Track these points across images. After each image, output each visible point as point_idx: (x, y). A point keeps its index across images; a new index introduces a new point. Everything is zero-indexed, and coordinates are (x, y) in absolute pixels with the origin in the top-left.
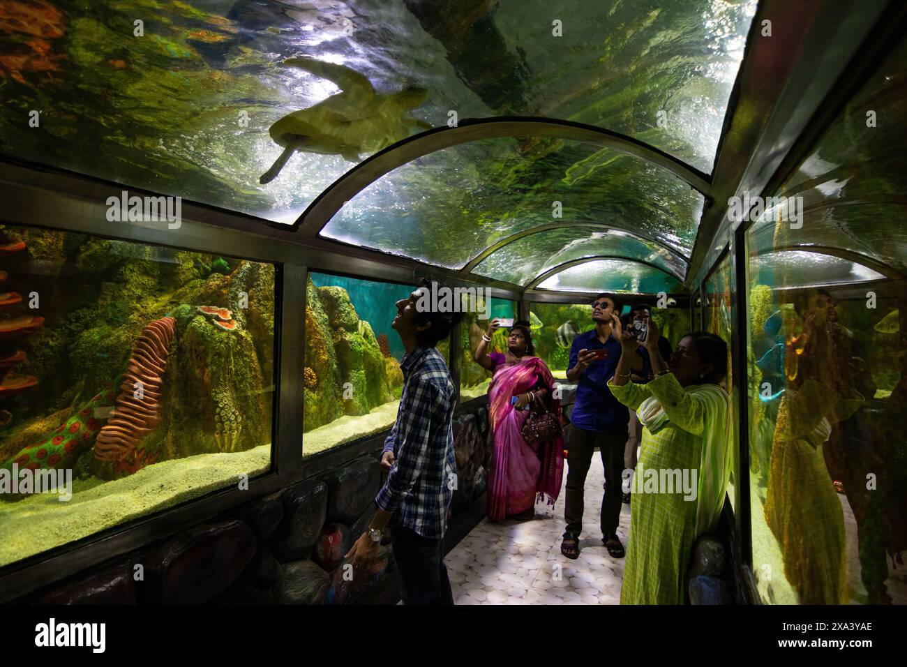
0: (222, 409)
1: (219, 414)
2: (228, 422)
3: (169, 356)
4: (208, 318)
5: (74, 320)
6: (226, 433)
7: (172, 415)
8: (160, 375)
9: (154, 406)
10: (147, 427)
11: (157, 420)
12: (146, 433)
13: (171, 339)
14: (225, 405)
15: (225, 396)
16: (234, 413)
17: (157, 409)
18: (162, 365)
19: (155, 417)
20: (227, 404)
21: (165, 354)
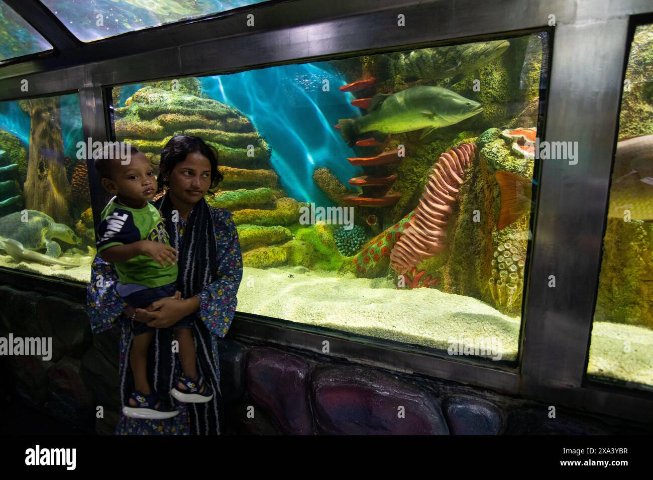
0: (501, 253)
1: (496, 259)
2: (506, 272)
3: (463, 184)
4: (508, 142)
5: (430, 152)
6: (501, 283)
7: (454, 246)
8: (448, 202)
9: (435, 233)
10: (427, 251)
11: (436, 247)
12: (426, 257)
13: (465, 167)
14: (506, 250)
15: (510, 239)
16: (516, 263)
17: (438, 236)
18: (451, 193)
19: (434, 244)
20: (509, 250)
21: (456, 182)
